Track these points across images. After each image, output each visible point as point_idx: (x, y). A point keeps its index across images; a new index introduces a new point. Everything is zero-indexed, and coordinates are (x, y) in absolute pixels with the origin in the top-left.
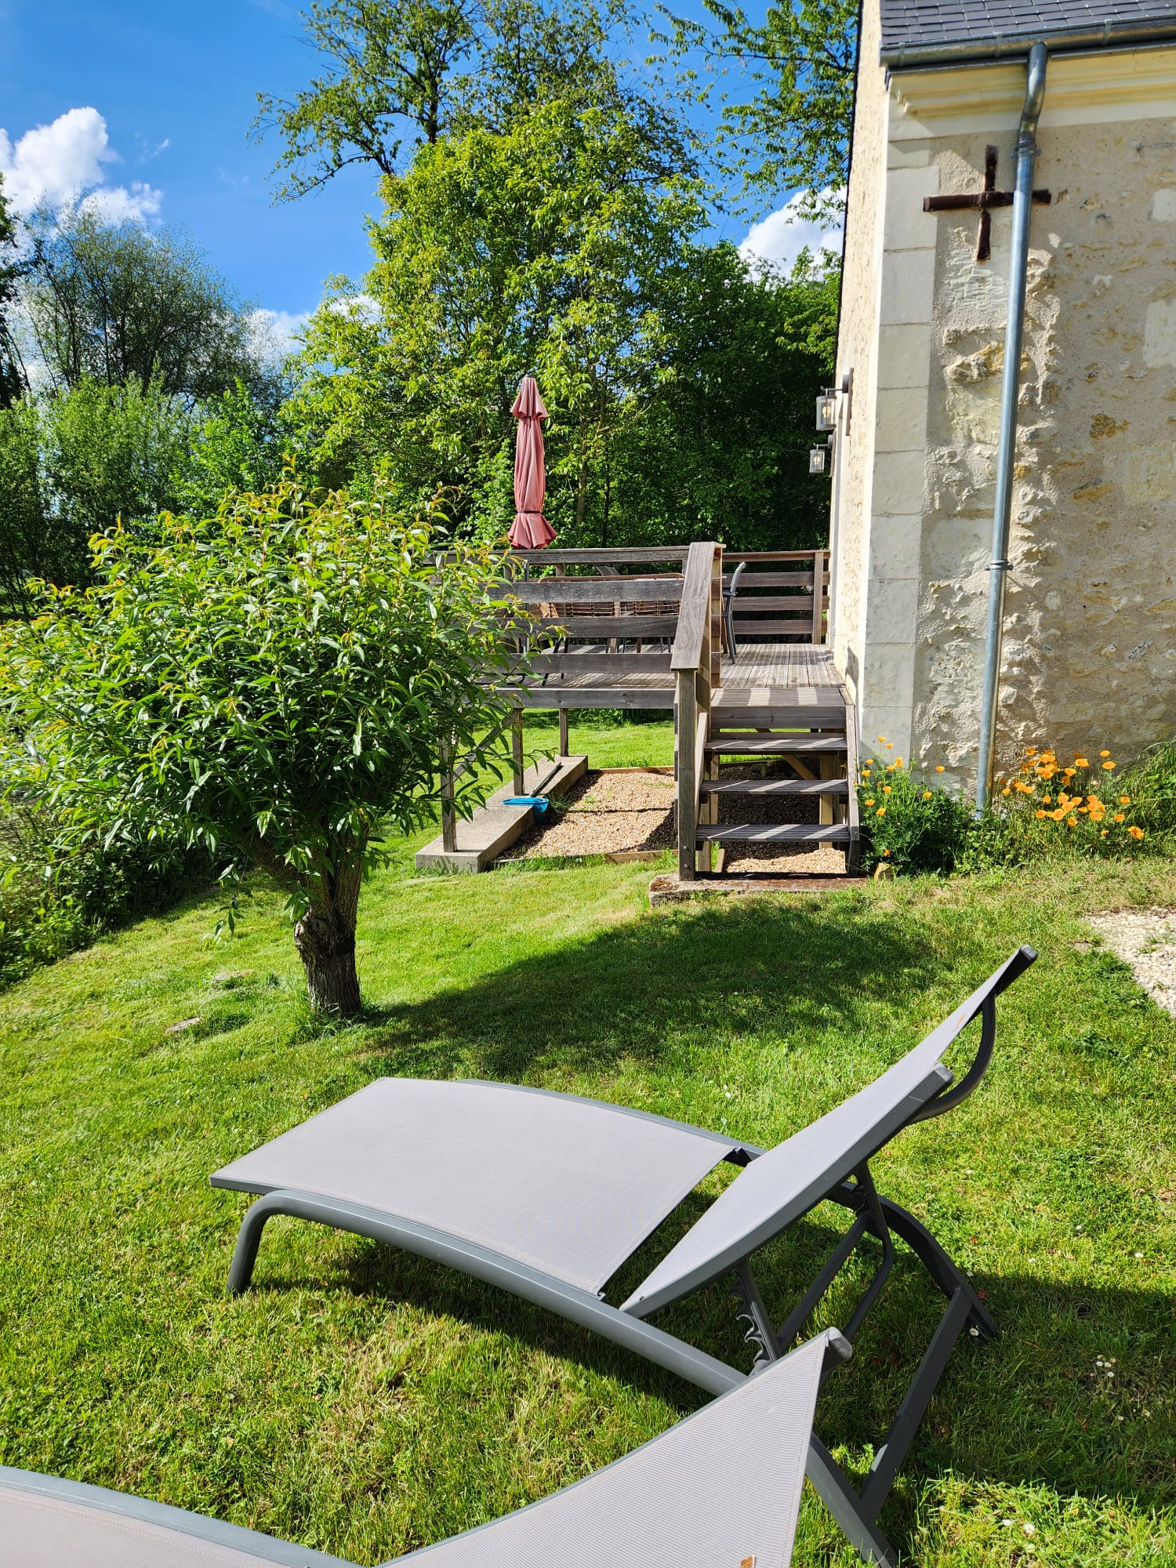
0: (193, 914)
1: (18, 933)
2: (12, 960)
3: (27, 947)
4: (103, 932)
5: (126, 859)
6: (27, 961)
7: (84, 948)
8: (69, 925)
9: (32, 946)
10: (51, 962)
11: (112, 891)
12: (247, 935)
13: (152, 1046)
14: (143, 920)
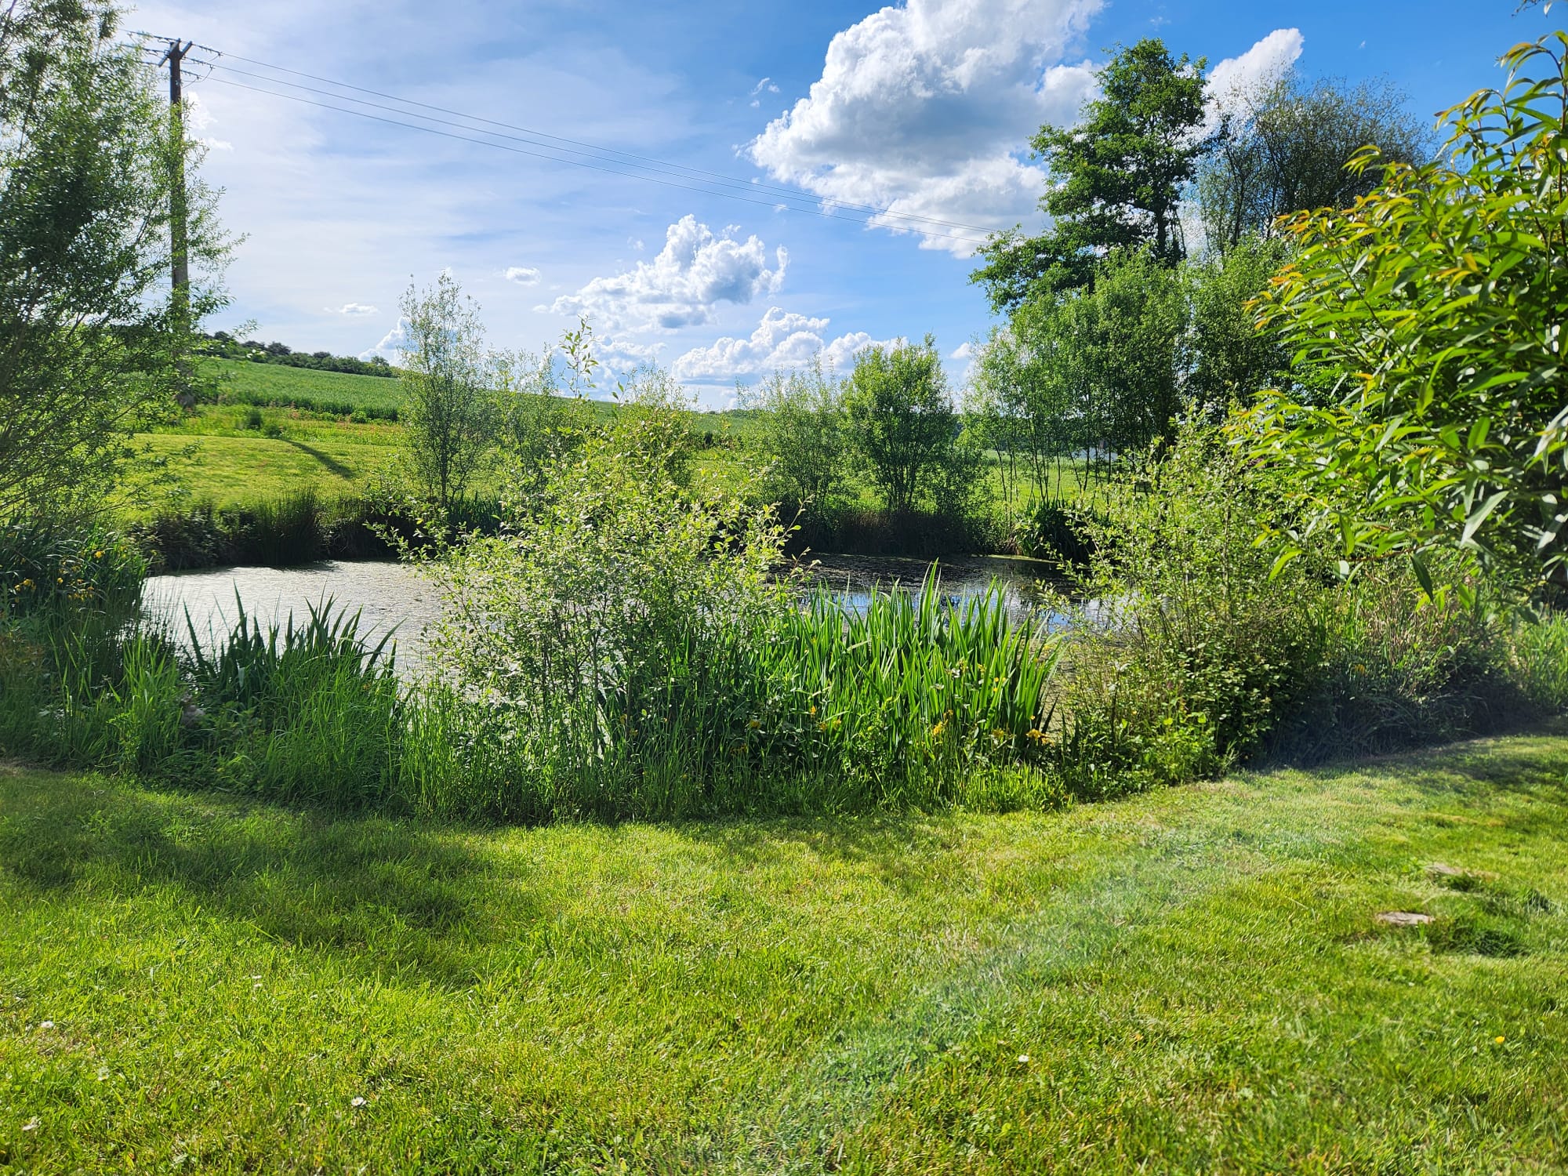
0: (1357, 778)
1: (1138, 739)
2: (1129, 768)
3: (1147, 758)
4: (1233, 767)
5: (1272, 687)
6: (1147, 773)
7: (1213, 780)
8: (1196, 748)
9: (1153, 758)
10: (1174, 783)
11: (1250, 722)
12: (1450, 825)
13: (1354, 933)
14: (1283, 768)
